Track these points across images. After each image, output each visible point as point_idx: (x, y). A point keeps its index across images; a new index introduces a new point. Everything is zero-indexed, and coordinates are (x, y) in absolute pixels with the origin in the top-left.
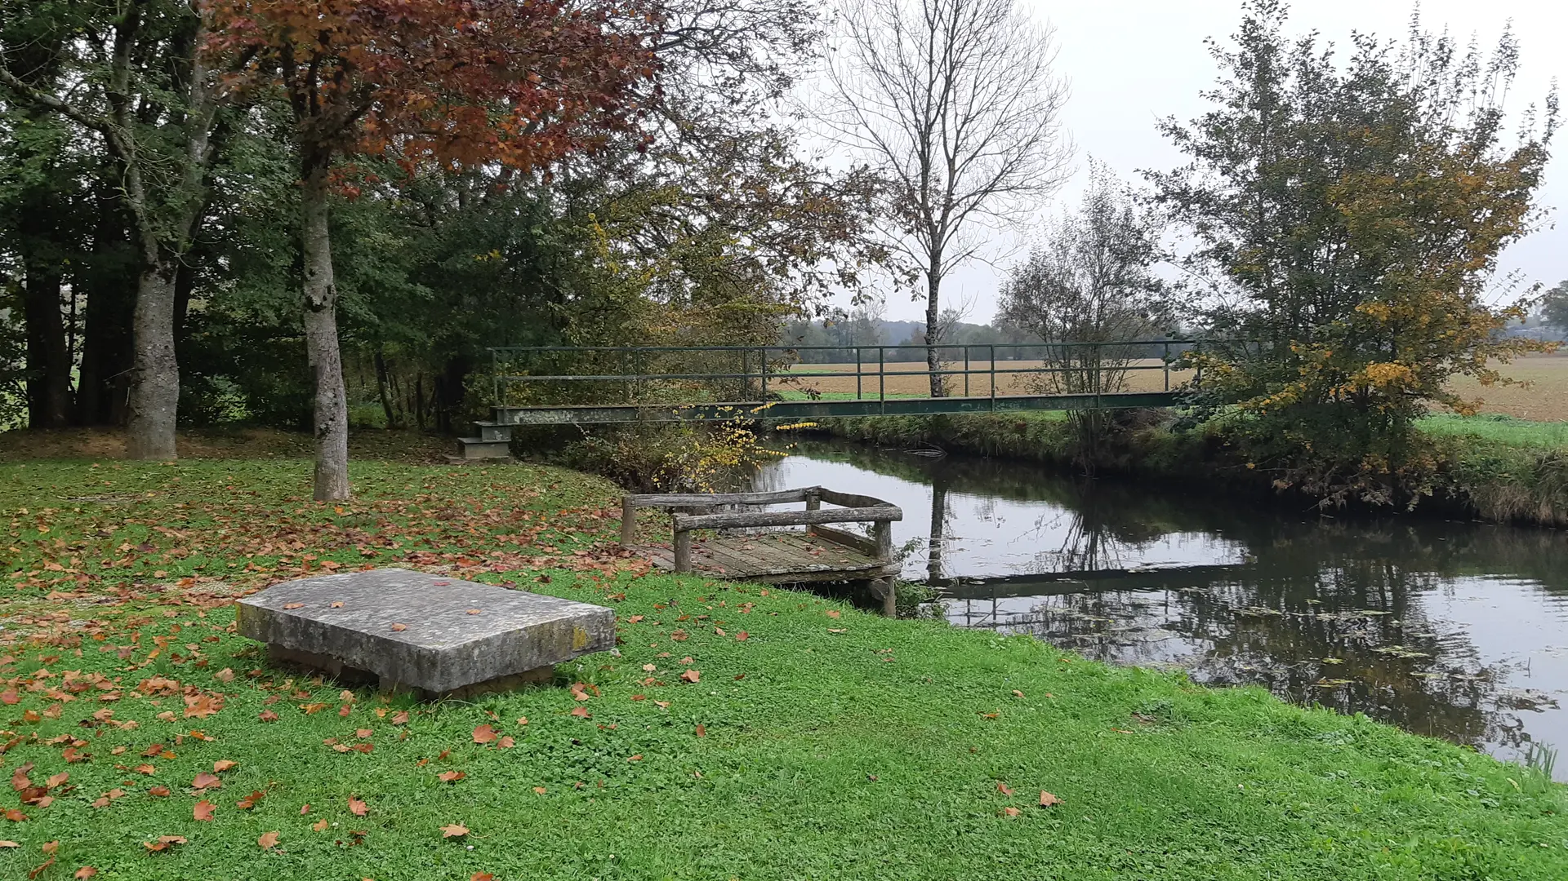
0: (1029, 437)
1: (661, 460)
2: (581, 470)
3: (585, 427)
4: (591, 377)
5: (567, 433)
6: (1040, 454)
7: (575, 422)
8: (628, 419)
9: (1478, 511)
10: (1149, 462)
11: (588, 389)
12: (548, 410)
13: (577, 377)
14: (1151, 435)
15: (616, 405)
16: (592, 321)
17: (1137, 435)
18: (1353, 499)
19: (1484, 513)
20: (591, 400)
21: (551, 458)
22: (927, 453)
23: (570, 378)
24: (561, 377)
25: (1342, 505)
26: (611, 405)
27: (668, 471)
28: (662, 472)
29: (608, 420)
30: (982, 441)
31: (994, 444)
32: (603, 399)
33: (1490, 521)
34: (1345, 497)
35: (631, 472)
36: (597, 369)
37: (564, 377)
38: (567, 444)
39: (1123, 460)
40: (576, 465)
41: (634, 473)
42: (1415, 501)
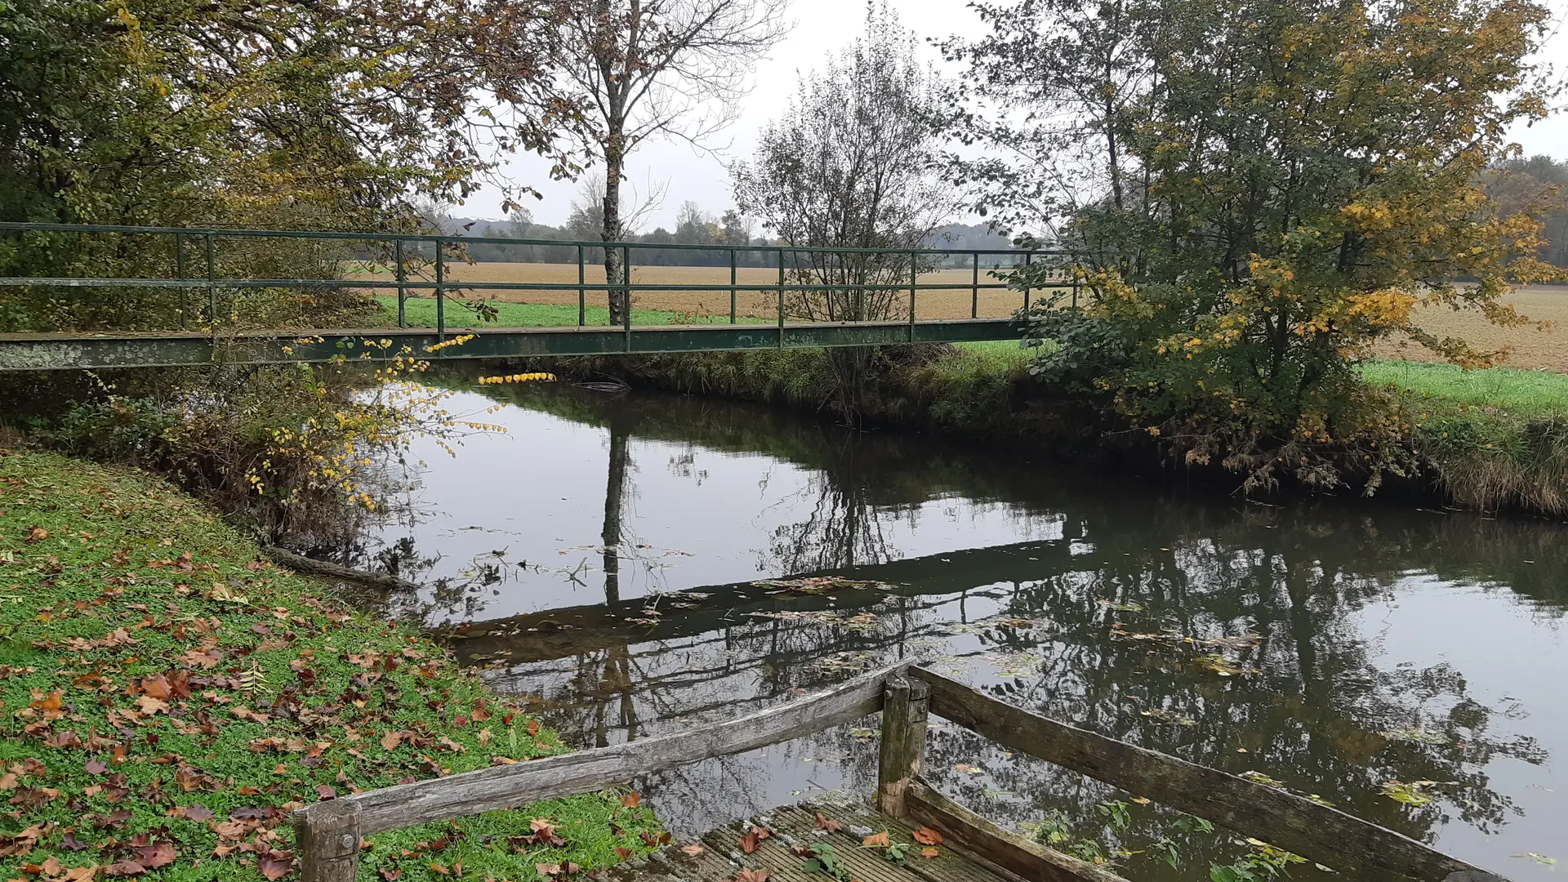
0: (749, 370)
1: (262, 442)
2: (100, 458)
3: (108, 377)
4: (118, 282)
5: (68, 383)
6: (766, 393)
7: (85, 365)
8: (192, 358)
9: (1451, 494)
10: (939, 409)
11: (111, 302)
12: (31, 344)
13: (89, 282)
14: (932, 374)
15: (166, 334)
16: (115, 182)
17: (916, 373)
18: (1286, 474)
19: (1459, 497)
20: (115, 322)
21: (38, 433)
22: (604, 387)
23: (74, 283)
24: (55, 281)
25: (1273, 484)
26: (155, 333)
27: (278, 461)
28: (266, 464)
29: (151, 363)
30: (681, 373)
31: (697, 377)
32: (139, 322)
33: (1470, 510)
34: (1272, 474)
35: (201, 461)
36: (127, 265)
37: (63, 281)
38: (69, 407)
39: (896, 405)
40: (90, 448)
41: (208, 465)
42: (1377, 481)
